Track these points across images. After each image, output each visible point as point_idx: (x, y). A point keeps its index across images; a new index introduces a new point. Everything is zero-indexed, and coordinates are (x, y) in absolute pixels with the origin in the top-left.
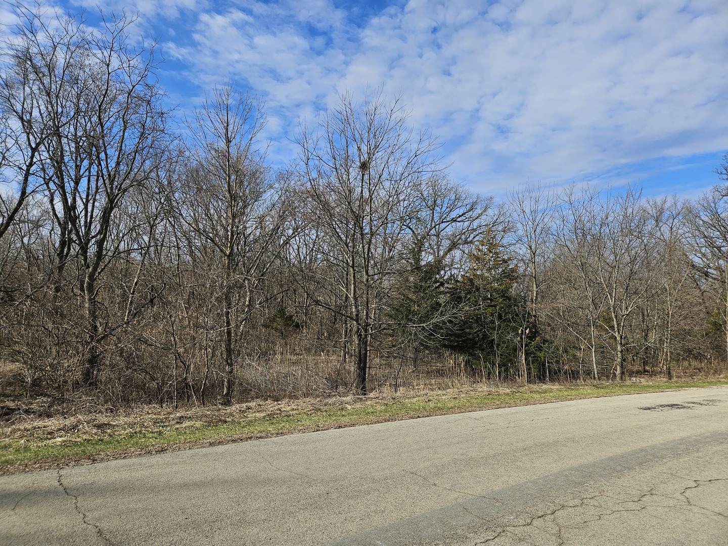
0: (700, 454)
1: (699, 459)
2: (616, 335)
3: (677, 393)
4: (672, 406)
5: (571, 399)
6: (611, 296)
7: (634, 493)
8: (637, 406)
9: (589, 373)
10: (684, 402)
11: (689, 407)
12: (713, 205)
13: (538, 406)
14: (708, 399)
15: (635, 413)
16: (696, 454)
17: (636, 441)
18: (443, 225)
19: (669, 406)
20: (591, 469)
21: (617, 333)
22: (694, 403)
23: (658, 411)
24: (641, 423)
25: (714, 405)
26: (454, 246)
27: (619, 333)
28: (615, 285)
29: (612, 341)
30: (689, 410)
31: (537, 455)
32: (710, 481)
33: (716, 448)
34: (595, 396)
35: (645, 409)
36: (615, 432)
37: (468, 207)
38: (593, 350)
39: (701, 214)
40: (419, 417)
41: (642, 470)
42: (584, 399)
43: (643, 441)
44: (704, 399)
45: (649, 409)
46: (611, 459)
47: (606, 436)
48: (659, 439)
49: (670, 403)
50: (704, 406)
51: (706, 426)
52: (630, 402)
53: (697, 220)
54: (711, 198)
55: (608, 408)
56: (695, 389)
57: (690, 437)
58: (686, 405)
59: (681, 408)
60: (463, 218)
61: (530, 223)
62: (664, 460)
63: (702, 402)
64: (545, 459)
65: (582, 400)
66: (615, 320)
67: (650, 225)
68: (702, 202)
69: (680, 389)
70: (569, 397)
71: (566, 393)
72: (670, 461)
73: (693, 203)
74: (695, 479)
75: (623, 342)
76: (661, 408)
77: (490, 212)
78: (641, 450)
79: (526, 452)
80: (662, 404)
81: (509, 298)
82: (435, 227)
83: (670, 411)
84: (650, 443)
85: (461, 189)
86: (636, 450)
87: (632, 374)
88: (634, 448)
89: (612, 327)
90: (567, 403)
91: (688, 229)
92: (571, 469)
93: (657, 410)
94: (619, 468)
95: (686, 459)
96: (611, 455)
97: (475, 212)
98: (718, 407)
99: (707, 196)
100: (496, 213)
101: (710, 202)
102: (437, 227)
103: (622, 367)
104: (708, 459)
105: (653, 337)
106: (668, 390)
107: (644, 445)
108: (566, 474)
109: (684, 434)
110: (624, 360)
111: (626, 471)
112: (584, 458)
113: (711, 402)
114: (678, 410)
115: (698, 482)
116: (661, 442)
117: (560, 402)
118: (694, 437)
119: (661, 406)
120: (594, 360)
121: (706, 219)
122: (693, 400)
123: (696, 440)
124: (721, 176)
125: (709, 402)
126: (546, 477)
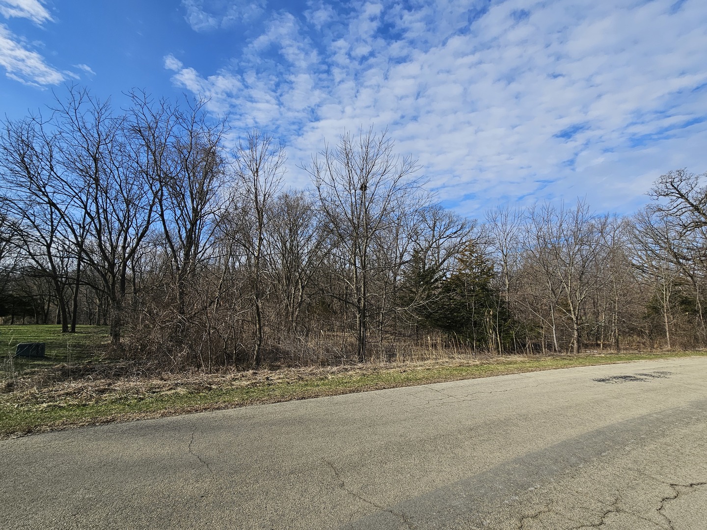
0: (668, 440)
1: (669, 448)
2: (573, 316)
3: (628, 365)
4: (625, 377)
5: (532, 371)
6: (567, 285)
7: (593, 506)
8: (591, 378)
9: (550, 346)
10: (636, 374)
11: (642, 379)
12: (647, 218)
13: (501, 378)
14: (659, 370)
15: (590, 385)
16: (662, 440)
17: (593, 419)
18: (441, 241)
19: (622, 377)
20: (540, 461)
21: (573, 315)
22: (645, 375)
23: (613, 384)
24: (597, 396)
25: (666, 378)
26: (449, 255)
27: (575, 315)
28: (570, 277)
29: (570, 321)
30: (643, 382)
31: (482, 438)
32: (691, 485)
33: (683, 431)
34: (554, 367)
35: (599, 381)
36: (570, 407)
37: (459, 227)
38: (554, 329)
39: (637, 225)
40: (384, 388)
41: (602, 464)
42: (543, 370)
43: (601, 420)
44: (655, 371)
45: (603, 380)
46: (564, 444)
47: (560, 412)
48: (616, 418)
49: (622, 375)
50: (656, 378)
51: (664, 401)
52: (586, 373)
53: (635, 230)
54: (645, 213)
55: (565, 379)
56: (643, 361)
57: (650, 415)
58: (639, 377)
59: (634, 380)
60: (456, 235)
61: (501, 233)
62: (627, 448)
63: (653, 374)
64: (490, 444)
65: (542, 371)
66: (571, 305)
67: (597, 236)
68: (638, 217)
69: (630, 361)
70: (530, 369)
71: (528, 365)
72: (634, 449)
73: (631, 218)
74: (671, 482)
75: (579, 323)
76: (614, 380)
77: (475, 230)
78: (599, 432)
79: (473, 433)
80: (615, 375)
81: (487, 290)
82: (435, 241)
83: (624, 383)
84: (608, 423)
85: (453, 214)
86: (593, 432)
87: (586, 346)
88: (590, 430)
89: (569, 311)
90: (528, 374)
91: (627, 238)
92: (516, 461)
93: (612, 381)
94: (573, 460)
95: (652, 447)
96: (564, 438)
97: (464, 231)
98: (671, 379)
99: (642, 212)
100: (480, 230)
101: (644, 216)
102: (437, 242)
103: (578, 342)
104: (678, 447)
105: (602, 318)
106: (619, 362)
107: (601, 424)
108: (509, 470)
109: (643, 411)
110: (580, 337)
111: (581, 466)
112: (534, 444)
113: (662, 374)
114: (632, 382)
115: (677, 488)
116: (620, 421)
117: (521, 374)
118: (655, 415)
119: (614, 378)
120: (554, 336)
121: (641, 229)
122: (645, 372)
123: (658, 419)
124: (652, 198)
125: (660, 374)
126: (484, 473)
